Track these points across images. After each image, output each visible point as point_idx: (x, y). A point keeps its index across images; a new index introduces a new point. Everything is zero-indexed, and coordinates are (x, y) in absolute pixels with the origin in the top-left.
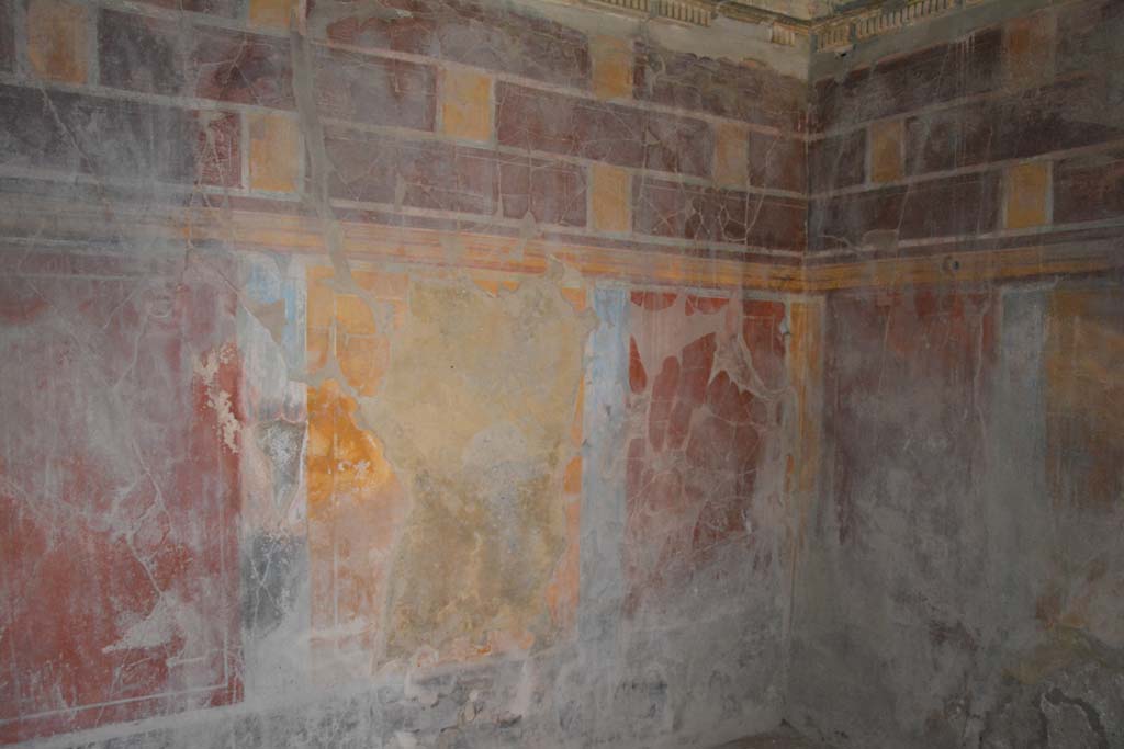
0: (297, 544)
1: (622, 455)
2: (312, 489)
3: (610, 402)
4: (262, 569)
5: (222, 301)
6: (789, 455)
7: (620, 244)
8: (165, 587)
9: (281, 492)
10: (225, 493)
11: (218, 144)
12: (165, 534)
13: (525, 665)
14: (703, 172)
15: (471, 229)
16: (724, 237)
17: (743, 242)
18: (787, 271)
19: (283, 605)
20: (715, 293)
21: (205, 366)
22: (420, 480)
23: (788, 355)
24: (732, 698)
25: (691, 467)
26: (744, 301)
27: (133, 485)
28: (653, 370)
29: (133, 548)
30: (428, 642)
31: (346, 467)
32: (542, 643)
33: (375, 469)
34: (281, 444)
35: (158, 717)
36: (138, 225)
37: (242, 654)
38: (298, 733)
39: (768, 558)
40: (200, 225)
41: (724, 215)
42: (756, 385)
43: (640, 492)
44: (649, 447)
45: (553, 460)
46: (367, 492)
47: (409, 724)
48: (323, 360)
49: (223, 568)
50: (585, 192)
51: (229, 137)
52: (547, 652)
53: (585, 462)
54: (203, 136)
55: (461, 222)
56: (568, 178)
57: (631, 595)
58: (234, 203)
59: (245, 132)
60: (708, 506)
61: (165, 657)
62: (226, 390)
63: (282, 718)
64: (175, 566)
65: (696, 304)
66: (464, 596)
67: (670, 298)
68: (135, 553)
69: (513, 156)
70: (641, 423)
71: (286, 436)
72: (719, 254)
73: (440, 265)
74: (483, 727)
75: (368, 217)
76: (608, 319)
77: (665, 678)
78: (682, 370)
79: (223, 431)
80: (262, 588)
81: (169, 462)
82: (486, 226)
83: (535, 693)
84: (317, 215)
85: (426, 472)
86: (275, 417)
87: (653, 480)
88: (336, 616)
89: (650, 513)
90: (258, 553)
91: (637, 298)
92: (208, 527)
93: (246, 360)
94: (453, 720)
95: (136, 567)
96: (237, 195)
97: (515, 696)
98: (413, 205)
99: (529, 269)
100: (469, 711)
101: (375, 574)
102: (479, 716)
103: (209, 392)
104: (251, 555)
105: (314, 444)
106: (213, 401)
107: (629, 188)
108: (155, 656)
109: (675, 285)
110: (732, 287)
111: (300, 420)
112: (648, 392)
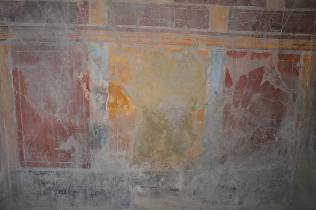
0: (106, 127)
1: (221, 109)
2: (110, 112)
3: (217, 90)
4: (96, 133)
5: (84, 57)
6: (299, 115)
7: (222, 34)
8: (70, 135)
9: (101, 112)
10: (85, 111)
11: (82, 11)
12: (70, 121)
13: (181, 173)
14: (262, 5)
15: (164, 32)
16: (271, 30)
17: (280, 31)
18: (302, 42)
19: (102, 144)
20: (265, 51)
21: (79, 76)
22: (145, 112)
23: (300, 75)
24: (266, 198)
25: (251, 115)
26: (279, 54)
27: (61, 107)
28: (235, 80)
29: (62, 124)
30: (147, 161)
31: (120, 106)
32: (187, 167)
33: (130, 107)
34: (101, 98)
35: (69, 168)
36: (61, 37)
37: (90, 155)
38: (106, 180)
39: (286, 151)
40: (77, 36)
41: (271, 20)
42: (283, 87)
43: (228, 122)
44: (233, 107)
45: (193, 109)
46: (127, 114)
47: (140, 184)
48: (113, 74)
49: (85, 131)
50: (208, 16)
51: (85, 9)
52: (189, 171)
53: (206, 110)
54: (78, 9)
55: (160, 30)
56: (201, 12)
57: (223, 157)
58: (87, 28)
59: (90, 7)
60: (258, 130)
61: (70, 153)
62: (85, 82)
63: (102, 175)
64: (73, 129)
65: (256, 56)
66: (159, 149)
67: (244, 54)
68: (63, 125)
69: (179, 6)
70: (230, 99)
71: (102, 96)
72: (268, 36)
73: (152, 44)
74: (165, 189)
75: (128, 30)
76: (217, 61)
77: (236, 186)
78: (248, 80)
79: (85, 94)
80: (96, 139)
81: (70, 102)
82: (169, 30)
83: (184, 183)
84: (112, 30)
85: (147, 110)
86: (99, 90)
87: (234, 119)
88: (117, 149)
89: (231, 130)
90: (95, 129)
91: (229, 53)
92: (81, 120)
93: (91, 74)
94: (155, 185)
95: (63, 129)
96: (88, 26)
97: (177, 182)
98: (143, 25)
99: (185, 44)
100: (160, 184)
101: (129, 139)
102: (163, 186)
103: (81, 83)
104: (93, 129)
105: (111, 99)
106: (82, 85)
107: (227, 13)
108: (68, 152)
109: (246, 49)
110: (274, 49)
111: (106, 92)
112: (233, 87)
